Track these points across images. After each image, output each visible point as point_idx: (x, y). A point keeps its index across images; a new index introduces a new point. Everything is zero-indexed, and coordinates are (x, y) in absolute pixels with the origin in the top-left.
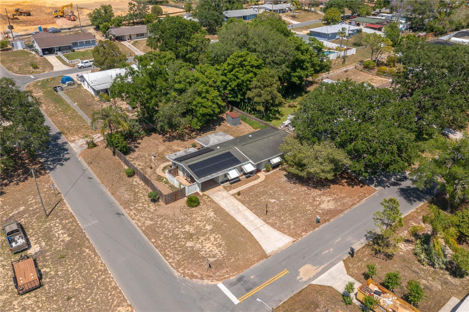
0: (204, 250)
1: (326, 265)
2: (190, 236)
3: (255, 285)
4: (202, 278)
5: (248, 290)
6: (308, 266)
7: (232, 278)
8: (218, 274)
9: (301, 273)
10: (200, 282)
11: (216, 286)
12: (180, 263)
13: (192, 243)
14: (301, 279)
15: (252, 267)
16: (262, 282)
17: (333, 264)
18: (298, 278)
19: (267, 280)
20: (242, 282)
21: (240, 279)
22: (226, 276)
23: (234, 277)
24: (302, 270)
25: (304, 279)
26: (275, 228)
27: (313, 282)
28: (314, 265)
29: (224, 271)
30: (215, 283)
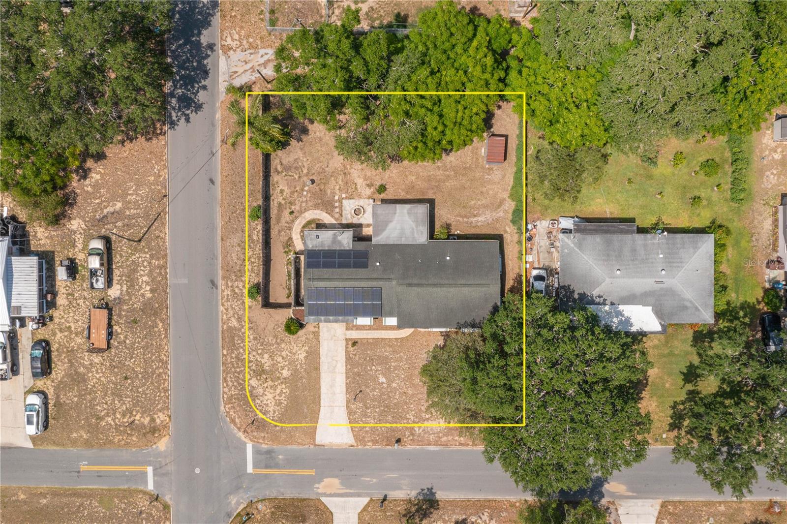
0: (261, 398)
1: (351, 491)
2: (259, 372)
3: (277, 466)
4: (239, 429)
5: (267, 467)
6: (336, 482)
7: (263, 446)
8: (255, 434)
9: (323, 484)
10: (236, 430)
11: (245, 444)
12: (231, 400)
13: (257, 382)
14: (318, 488)
15: (289, 447)
16: (284, 468)
17: (359, 495)
18: (317, 485)
19: (289, 469)
20: (268, 456)
21: (269, 452)
22: (261, 441)
23: (266, 446)
24: (327, 481)
25: (320, 491)
26: (349, 419)
27: (323, 499)
28: (342, 484)
29: (263, 435)
30: (246, 440)
